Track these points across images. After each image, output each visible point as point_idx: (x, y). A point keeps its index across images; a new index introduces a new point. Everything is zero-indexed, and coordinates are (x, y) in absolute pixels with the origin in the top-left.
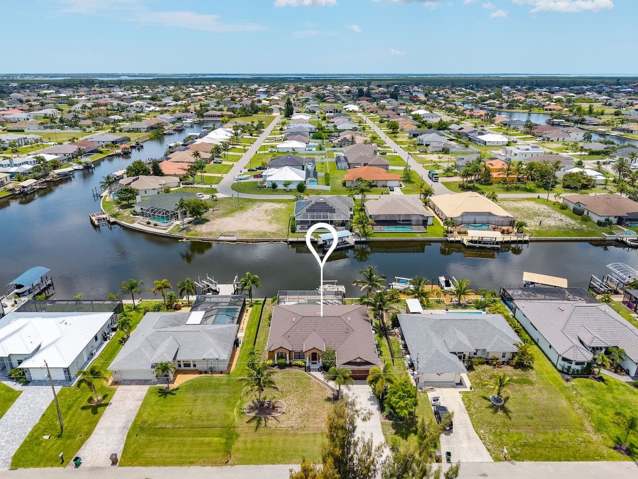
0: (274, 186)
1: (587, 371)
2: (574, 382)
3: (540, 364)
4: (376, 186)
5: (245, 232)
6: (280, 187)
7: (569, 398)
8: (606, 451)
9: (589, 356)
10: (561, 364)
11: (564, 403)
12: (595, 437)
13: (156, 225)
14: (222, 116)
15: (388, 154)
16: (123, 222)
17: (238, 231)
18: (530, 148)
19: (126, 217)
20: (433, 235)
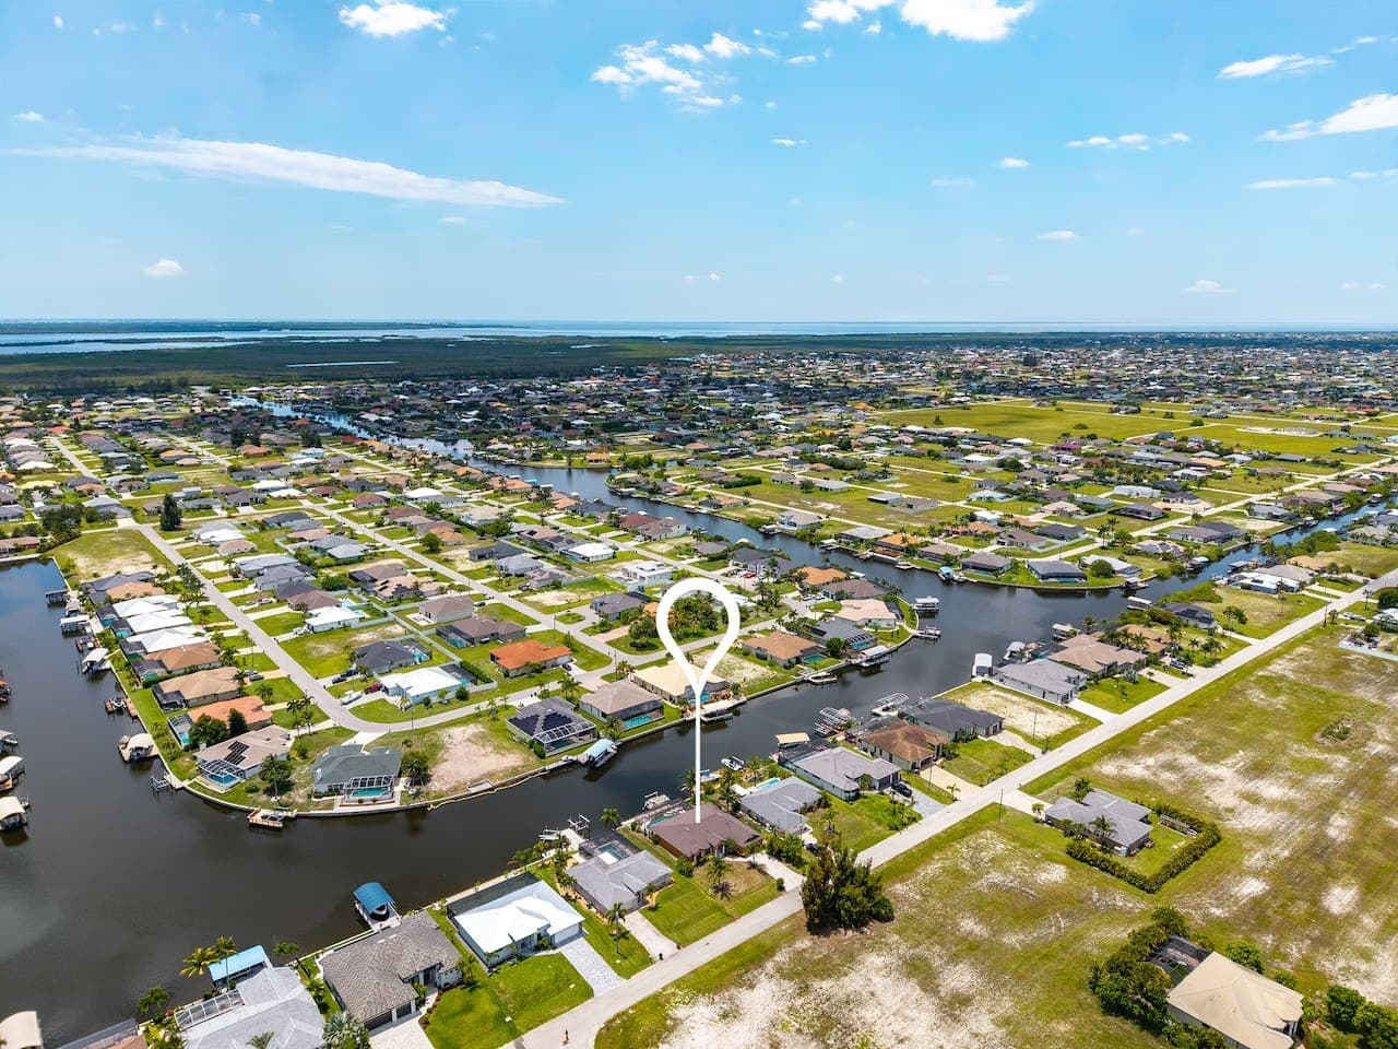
0: (427, 702)
1: (858, 796)
2: (855, 804)
3: (834, 801)
4: (544, 668)
6: (434, 700)
7: (858, 814)
8: (888, 832)
9: (855, 786)
10: (844, 796)
11: (859, 818)
12: (880, 828)
13: (374, 800)
14: (18, 550)
15: (487, 602)
16: (312, 812)
17: (483, 776)
18: (655, 567)
19: (309, 804)
20: (672, 719)
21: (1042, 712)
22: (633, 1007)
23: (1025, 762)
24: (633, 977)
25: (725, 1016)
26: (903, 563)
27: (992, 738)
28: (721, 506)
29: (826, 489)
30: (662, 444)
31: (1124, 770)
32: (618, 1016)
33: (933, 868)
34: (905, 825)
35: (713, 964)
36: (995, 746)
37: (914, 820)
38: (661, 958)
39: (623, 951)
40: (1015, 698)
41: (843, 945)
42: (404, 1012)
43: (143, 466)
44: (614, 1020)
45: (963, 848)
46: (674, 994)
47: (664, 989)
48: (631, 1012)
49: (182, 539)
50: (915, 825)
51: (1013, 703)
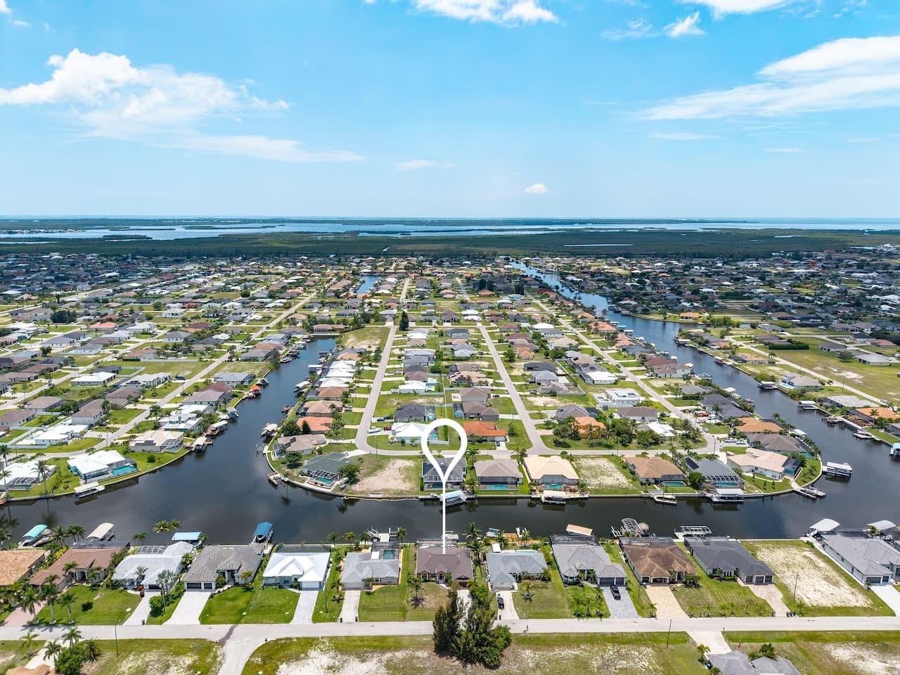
0: (403, 442)
1: (577, 583)
2: (568, 587)
3: (555, 579)
4: (486, 441)
5: (386, 491)
6: (408, 442)
7: (562, 595)
8: (570, 615)
9: (578, 574)
11: (560, 597)
12: (567, 610)
13: (322, 485)
14: (334, 330)
15: (501, 396)
16: (295, 482)
17: (383, 490)
18: (627, 395)
19: (296, 477)
20: (522, 493)
21: (836, 584)
22: (297, 638)
23: (761, 615)
24: (317, 624)
25: (329, 668)
26: (863, 431)
27: (751, 587)
28: (745, 362)
29: (865, 362)
30: (757, 311)
31: (861, 661)
32: (287, 639)
33: (569, 652)
34: (589, 616)
35: (362, 639)
36: (746, 591)
37: (601, 616)
38: (341, 621)
39: (329, 608)
40: (822, 564)
41: (443, 667)
42: (208, 586)
43: (426, 297)
44: (282, 639)
45: (610, 651)
46: (323, 643)
47: (322, 638)
48: (294, 640)
49: (401, 335)
50: (598, 619)
51: (816, 567)
